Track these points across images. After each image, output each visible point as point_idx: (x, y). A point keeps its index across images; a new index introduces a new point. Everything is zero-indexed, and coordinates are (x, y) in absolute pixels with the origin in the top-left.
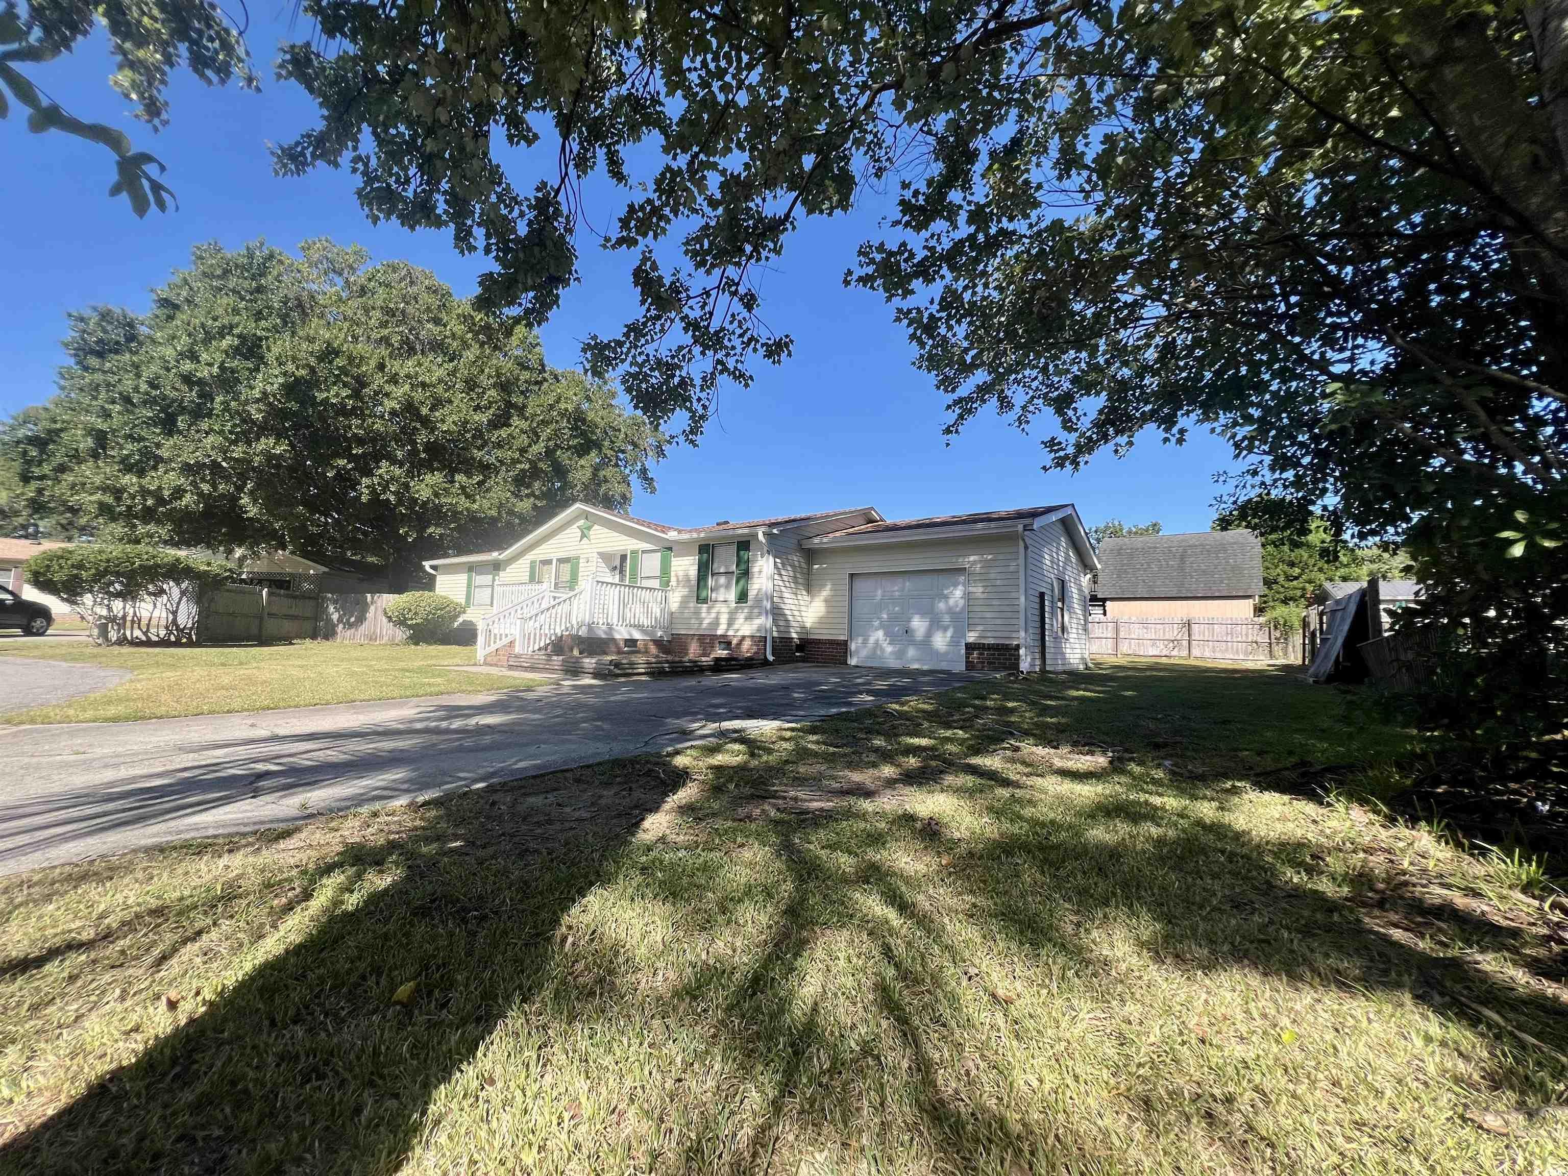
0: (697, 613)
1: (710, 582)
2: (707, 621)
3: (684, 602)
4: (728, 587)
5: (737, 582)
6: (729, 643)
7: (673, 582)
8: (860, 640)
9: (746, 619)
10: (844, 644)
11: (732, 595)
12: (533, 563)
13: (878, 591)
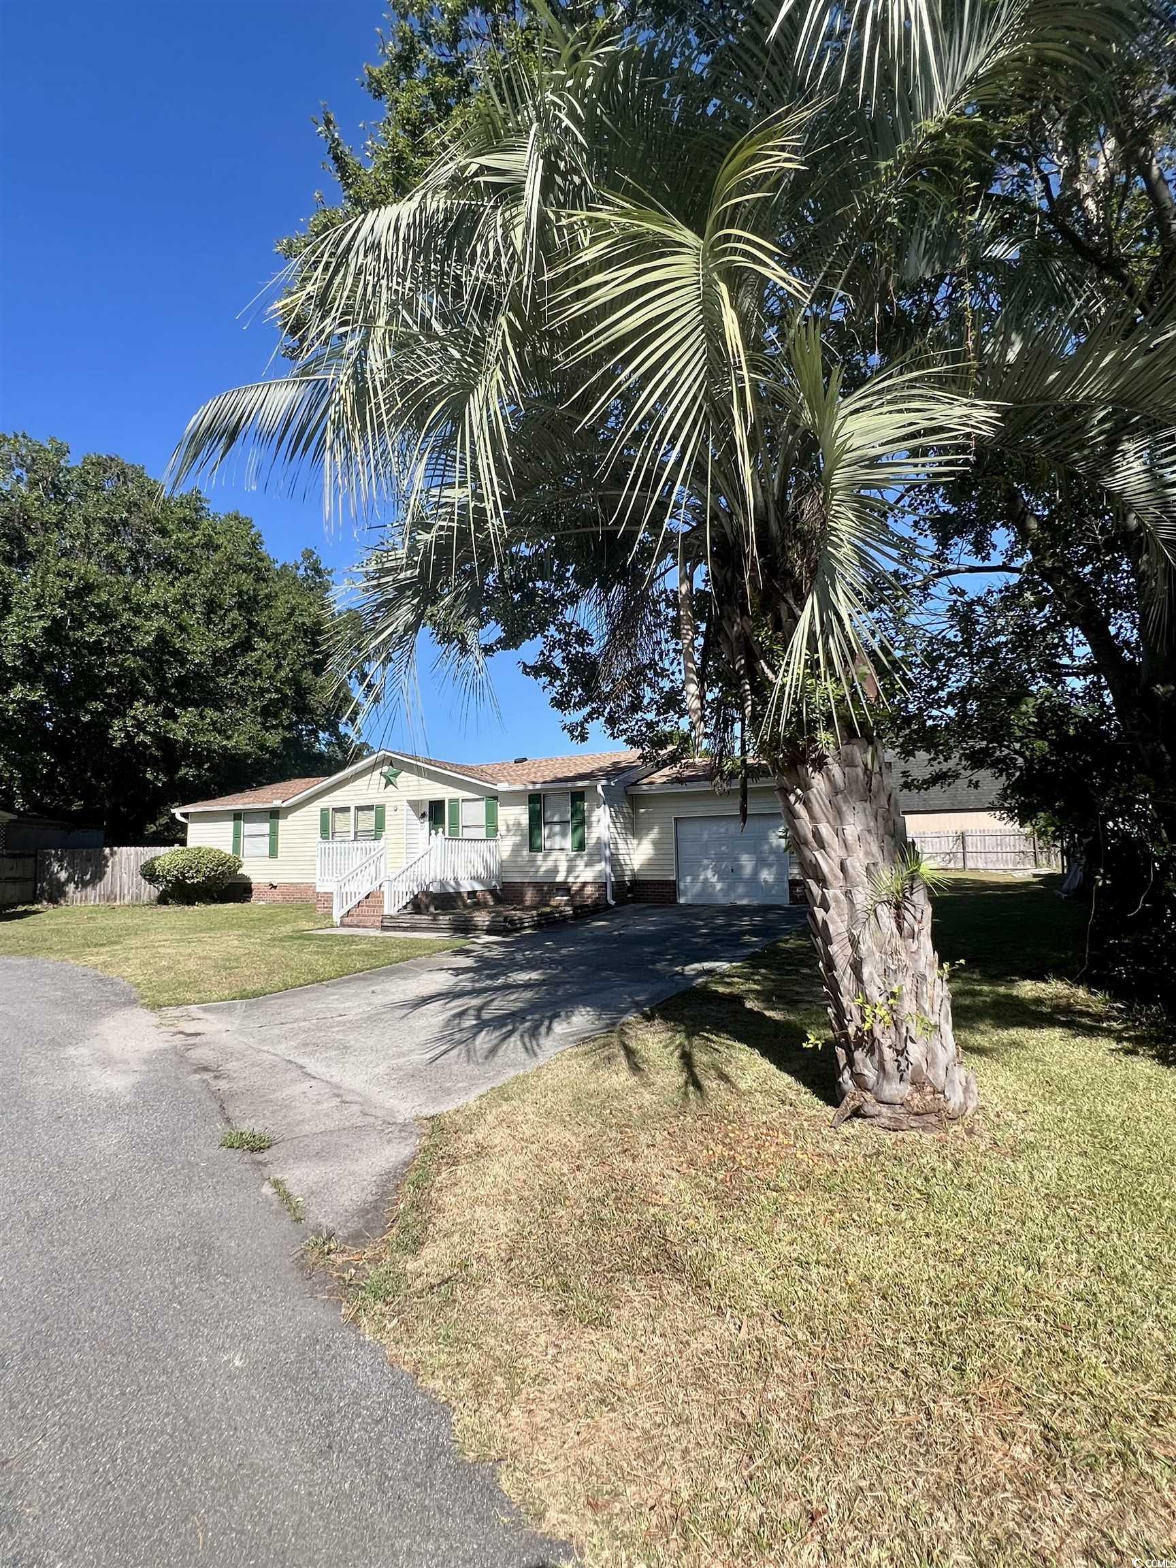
0: (533, 861)
1: (545, 831)
2: (543, 869)
3: (516, 850)
4: (564, 834)
5: (574, 831)
6: (569, 890)
7: (502, 829)
8: (689, 879)
9: (586, 866)
10: (674, 884)
11: (568, 843)
12: (324, 813)
13: (707, 833)
